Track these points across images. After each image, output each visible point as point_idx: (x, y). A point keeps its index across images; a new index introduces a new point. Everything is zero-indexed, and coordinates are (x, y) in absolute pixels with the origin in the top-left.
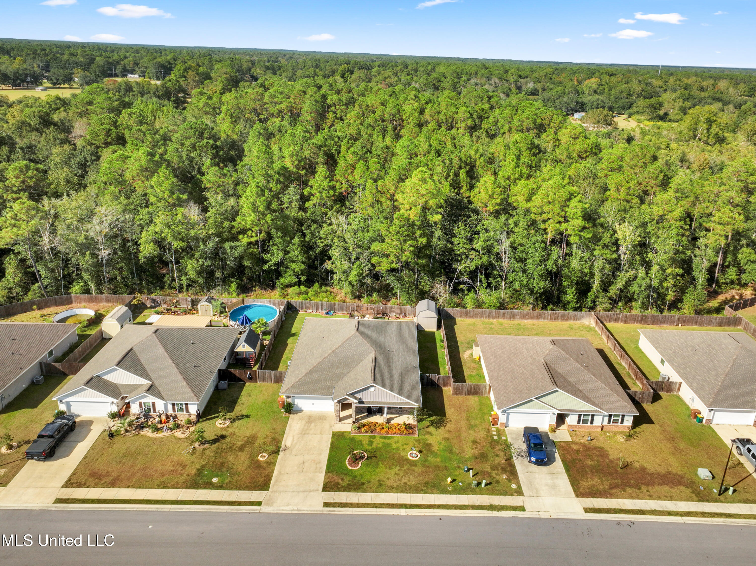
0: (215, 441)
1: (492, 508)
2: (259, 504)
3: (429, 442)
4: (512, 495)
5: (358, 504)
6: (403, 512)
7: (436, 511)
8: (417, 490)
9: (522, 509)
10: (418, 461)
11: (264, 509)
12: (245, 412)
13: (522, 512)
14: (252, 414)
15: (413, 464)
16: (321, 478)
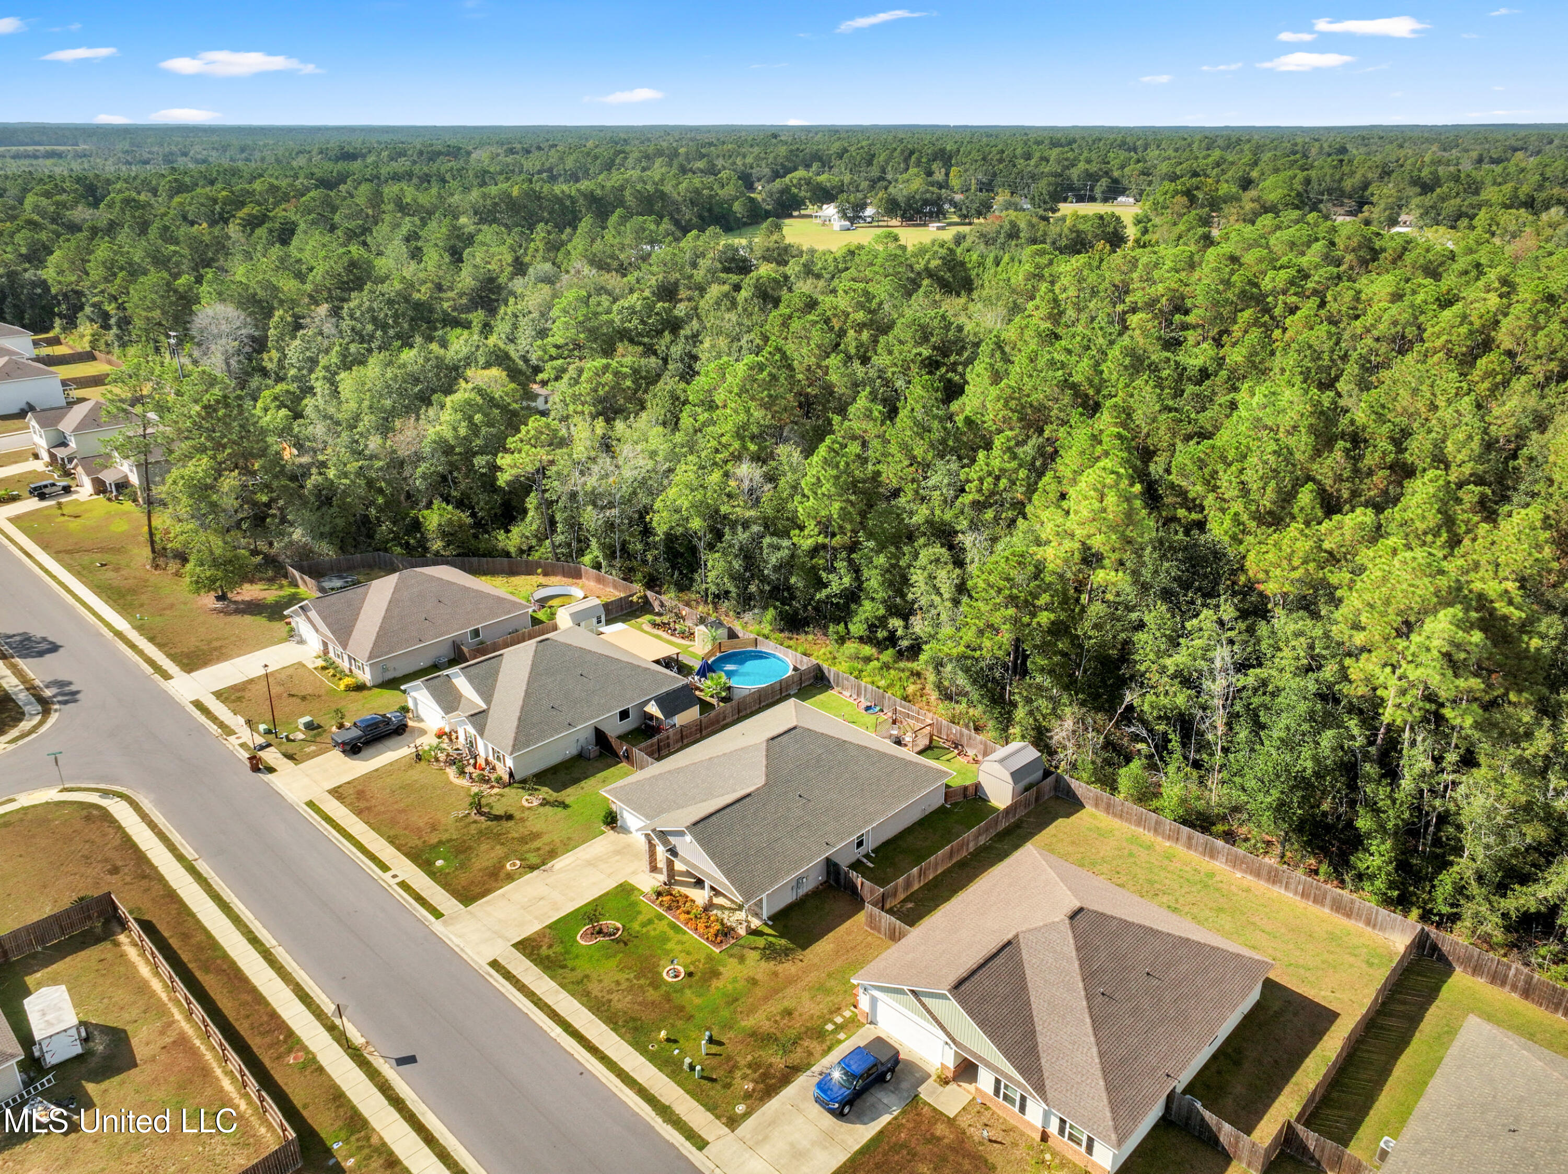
0: (498, 818)
1: (664, 1111)
2: (438, 914)
3: (721, 969)
4: (718, 1117)
5: (524, 986)
6: (556, 1032)
7: (593, 1060)
8: (612, 1020)
9: (701, 1144)
10: (666, 983)
11: (437, 926)
12: (568, 801)
13: (694, 1149)
14: (575, 806)
15: (656, 982)
16: (532, 928)
